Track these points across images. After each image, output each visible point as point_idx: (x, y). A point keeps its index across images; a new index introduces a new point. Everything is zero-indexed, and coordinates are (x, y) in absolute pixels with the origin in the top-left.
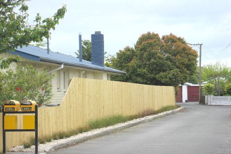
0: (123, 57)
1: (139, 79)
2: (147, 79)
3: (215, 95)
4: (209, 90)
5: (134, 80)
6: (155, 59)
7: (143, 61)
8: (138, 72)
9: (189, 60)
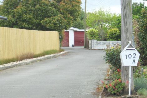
0: (10, 3)
1: (25, 24)
2: (32, 24)
3: (98, 40)
4: (93, 35)
5: (20, 25)
6: (40, 6)
7: (28, 7)
8: (24, 18)
9: (73, 6)
